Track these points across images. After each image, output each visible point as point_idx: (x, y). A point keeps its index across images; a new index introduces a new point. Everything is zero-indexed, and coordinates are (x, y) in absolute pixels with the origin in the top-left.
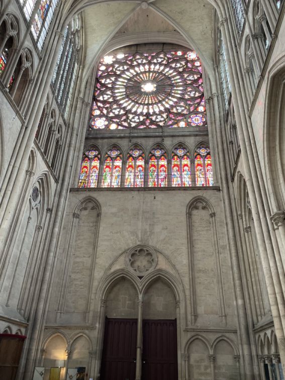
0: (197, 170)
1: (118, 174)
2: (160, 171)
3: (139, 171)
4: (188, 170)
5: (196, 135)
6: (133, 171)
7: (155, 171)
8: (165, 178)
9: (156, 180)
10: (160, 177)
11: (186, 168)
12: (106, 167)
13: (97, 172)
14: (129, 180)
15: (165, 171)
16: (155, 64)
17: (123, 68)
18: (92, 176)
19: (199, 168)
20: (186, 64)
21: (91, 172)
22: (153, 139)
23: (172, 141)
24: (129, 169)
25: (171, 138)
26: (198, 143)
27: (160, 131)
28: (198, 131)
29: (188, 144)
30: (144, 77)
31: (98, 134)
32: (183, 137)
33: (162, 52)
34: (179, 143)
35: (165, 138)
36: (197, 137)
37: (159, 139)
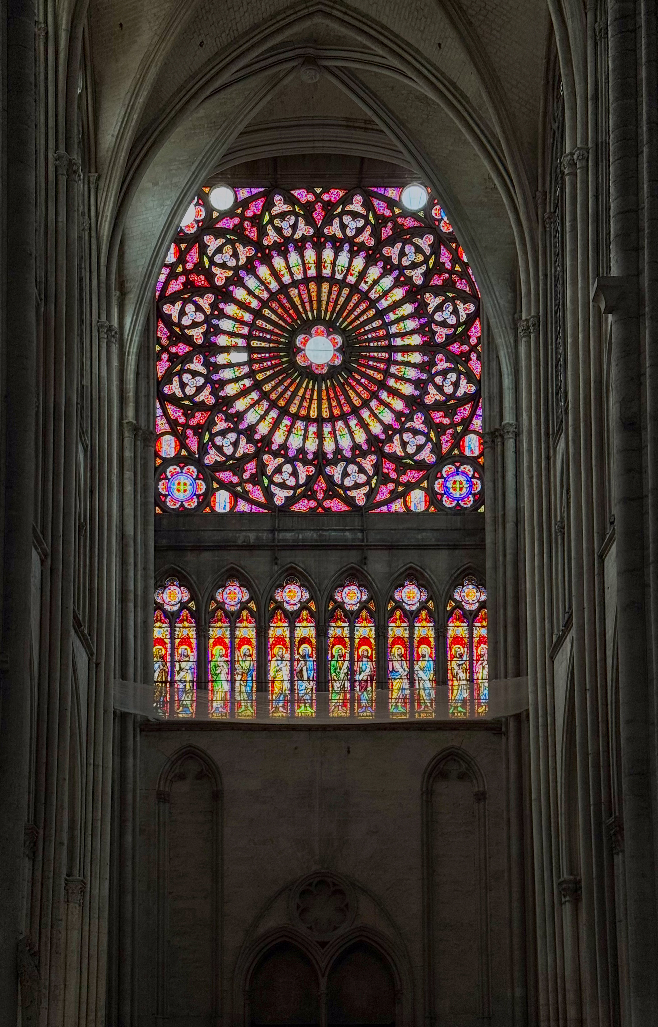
0: (453, 657)
1: (247, 663)
2: (359, 657)
3: (304, 657)
4: (430, 656)
5: (454, 547)
6: (287, 656)
7: (344, 656)
8: (372, 681)
9: (347, 684)
10: (357, 677)
11: (424, 649)
12: (214, 645)
13: (193, 657)
14: (277, 684)
15: (370, 658)
16: (336, 245)
18: (181, 669)
19: (457, 649)
20: (435, 249)
21: (177, 658)
22: (338, 553)
23: (390, 564)
24: (276, 650)
25: (386, 552)
26: (459, 572)
27: (356, 524)
28: (460, 529)
29: (432, 576)
30: (303, 303)
31: (183, 531)
32: (419, 551)
33: (358, 191)
34: (406, 570)
35: (369, 552)
36: (457, 551)
37: (354, 552)
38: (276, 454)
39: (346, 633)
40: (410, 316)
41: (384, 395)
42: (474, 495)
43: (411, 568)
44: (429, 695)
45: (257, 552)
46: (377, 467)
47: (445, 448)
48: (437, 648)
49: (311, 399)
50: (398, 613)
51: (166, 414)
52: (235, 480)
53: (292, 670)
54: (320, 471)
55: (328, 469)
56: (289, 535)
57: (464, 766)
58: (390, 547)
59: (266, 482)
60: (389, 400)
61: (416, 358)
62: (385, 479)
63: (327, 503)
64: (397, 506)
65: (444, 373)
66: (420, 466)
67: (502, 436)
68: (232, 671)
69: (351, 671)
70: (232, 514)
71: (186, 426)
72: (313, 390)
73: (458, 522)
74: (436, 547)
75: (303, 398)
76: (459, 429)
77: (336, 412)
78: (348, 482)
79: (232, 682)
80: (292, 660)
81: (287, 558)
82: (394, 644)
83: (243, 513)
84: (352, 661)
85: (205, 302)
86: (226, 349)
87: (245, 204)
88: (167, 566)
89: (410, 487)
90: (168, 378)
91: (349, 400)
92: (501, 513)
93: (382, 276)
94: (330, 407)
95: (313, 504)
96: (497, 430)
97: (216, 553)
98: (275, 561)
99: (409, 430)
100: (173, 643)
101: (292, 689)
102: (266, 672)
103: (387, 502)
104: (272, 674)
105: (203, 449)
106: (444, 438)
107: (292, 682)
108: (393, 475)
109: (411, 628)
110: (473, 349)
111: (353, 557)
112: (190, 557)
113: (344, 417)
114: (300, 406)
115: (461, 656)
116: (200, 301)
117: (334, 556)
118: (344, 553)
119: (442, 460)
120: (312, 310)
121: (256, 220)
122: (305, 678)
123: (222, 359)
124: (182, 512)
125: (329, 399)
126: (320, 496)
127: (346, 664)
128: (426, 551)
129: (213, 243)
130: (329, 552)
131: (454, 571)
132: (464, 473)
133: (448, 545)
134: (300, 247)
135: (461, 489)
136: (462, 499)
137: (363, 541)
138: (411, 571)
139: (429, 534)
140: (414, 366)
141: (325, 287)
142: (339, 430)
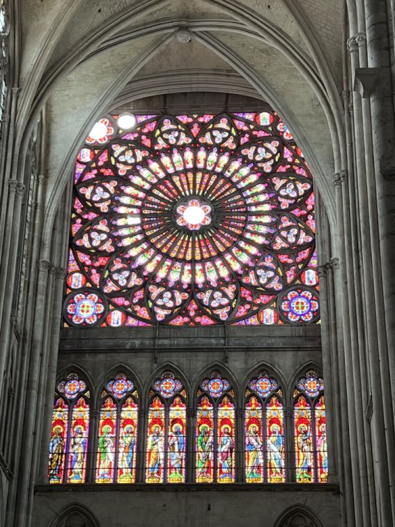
0: (299, 433)
1: (129, 439)
2: (221, 433)
3: (176, 433)
4: (280, 432)
6: (162, 433)
7: (209, 433)
8: (231, 452)
9: (211, 455)
10: (219, 450)
11: (275, 427)
12: (104, 424)
13: (85, 434)
14: (153, 455)
15: (230, 434)
16: (209, 149)
17: (134, 156)
18: (75, 444)
19: (302, 427)
21: (72, 435)
23: (246, 362)
24: (153, 428)
25: (243, 353)
26: (302, 368)
27: (220, 333)
28: (302, 337)
29: (281, 371)
30: (182, 185)
31: (83, 339)
32: (270, 352)
33: (225, 115)
34: (260, 366)
35: (230, 353)
36: (300, 353)
37: (217, 354)
38: (158, 285)
39: (211, 414)
40: (263, 192)
41: (242, 244)
42: (313, 312)
43: (263, 365)
44: (280, 463)
45: (140, 354)
46: (236, 293)
47: (289, 280)
48: (285, 426)
49: (187, 247)
50: (253, 400)
51: (76, 259)
52: (127, 303)
53: (166, 445)
54: (192, 297)
55: (198, 295)
56: (166, 342)
57: (308, 521)
58: (247, 350)
59: (150, 304)
60: (247, 247)
61: (267, 219)
62: (243, 301)
63: (198, 319)
64: (253, 321)
65: (288, 229)
66: (271, 292)
67: (331, 268)
68: (117, 445)
69: (215, 444)
70: (124, 328)
71: (92, 267)
72: (188, 241)
73: (301, 331)
74: (284, 349)
75: (181, 247)
76: (300, 266)
77: (206, 256)
78: (214, 304)
79: (117, 453)
80: (166, 436)
81: (164, 358)
82: (250, 423)
83: (131, 327)
84: (215, 437)
85: (111, 186)
86: (124, 216)
87: (143, 125)
88: (69, 365)
89: (262, 306)
90: (80, 235)
91: (215, 248)
92: (332, 322)
93: (241, 167)
94: (201, 253)
95: (186, 319)
96: (327, 264)
97: (109, 355)
98: (155, 360)
99: (261, 267)
100: (69, 423)
101: (166, 459)
102: (145, 445)
103: (245, 318)
104: (149, 447)
105: (103, 282)
106: (289, 273)
107: (166, 452)
108: (249, 299)
109: (264, 410)
110: (310, 212)
111: (216, 358)
112: (88, 358)
113: (211, 259)
114: (179, 252)
115: (306, 432)
116: (107, 186)
117: (202, 356)
118: (210, 354)
119: (287, 287)
120: (189, 189)
121: (150, 135)
122: (177, 450)
123: (120, 222)
124: (85, 326)
125: (200, 247)
126: (192, 314)
127: (211, 439)
128: (275, 353)
129: (118, 150)
130: (198, 353)
131: (298, 367)
132: (304, 296)
133: (293, 348)
134: (182, 149)
135: (303, 308)
136: (304, 315)
137: (225, 345)
138: (263, 367)
139: (278, 340)
140: (265, 225)
141: (199, 175)
142: (208, 268)
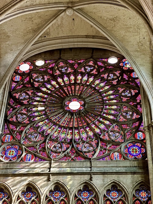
5: (134, 173)
16: (83, 75)
17: (43, 78)
20: (121, 74)
22: (79, 176)
23: (103, 180)
25: (102, 176)
26: (137, 184)
27: (88, 165)
28: (136, 167)
29: (124, 185)
30: (68, 92)
31: (9, 169)
32: (117, 175)
33: (92, 59)
34: (112, 183)
35: (94, 175)
36: (136, 175)
40: (112, 94)
41: (101, 120)
42: (142, 154)
43: (114, 182)
46: (98, 144)
51: (8, 128)
56: (57, 169)
58: (104, 173)
60: (103, 121)
61: (115, 107)
65: (127, 112)
66: (117, 143)
73: (135, 164)
74: (126, 173)
76: (134, 130)
78: (85, 150)
81: (55, 179)
85: (30, 92)
86: (36, 106)
91: (86, 121)
93: (100, 83)
94: (78, 124)
96: (150, 124)
103: (103, 157)
105: (22, 139)
110: (138, 104)
111: (87, 177)
116: (28, 92)
117: (77, 177)
118: (82, 176)
119: (127, 141)
120: (72, 93)
121: (52, 69)
123: (34, 109)
128: (120, 175)
129: (35, 76)
130: (75, 176)
131: (134, 183)
132: (137, 146)
133: (131, 172)
135: (136, 152)
136: (137, 156)
137: (91, 171)
139: (122, 168)
142: (82, 131)
